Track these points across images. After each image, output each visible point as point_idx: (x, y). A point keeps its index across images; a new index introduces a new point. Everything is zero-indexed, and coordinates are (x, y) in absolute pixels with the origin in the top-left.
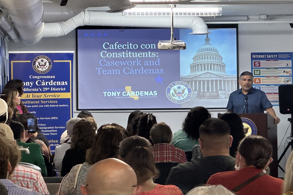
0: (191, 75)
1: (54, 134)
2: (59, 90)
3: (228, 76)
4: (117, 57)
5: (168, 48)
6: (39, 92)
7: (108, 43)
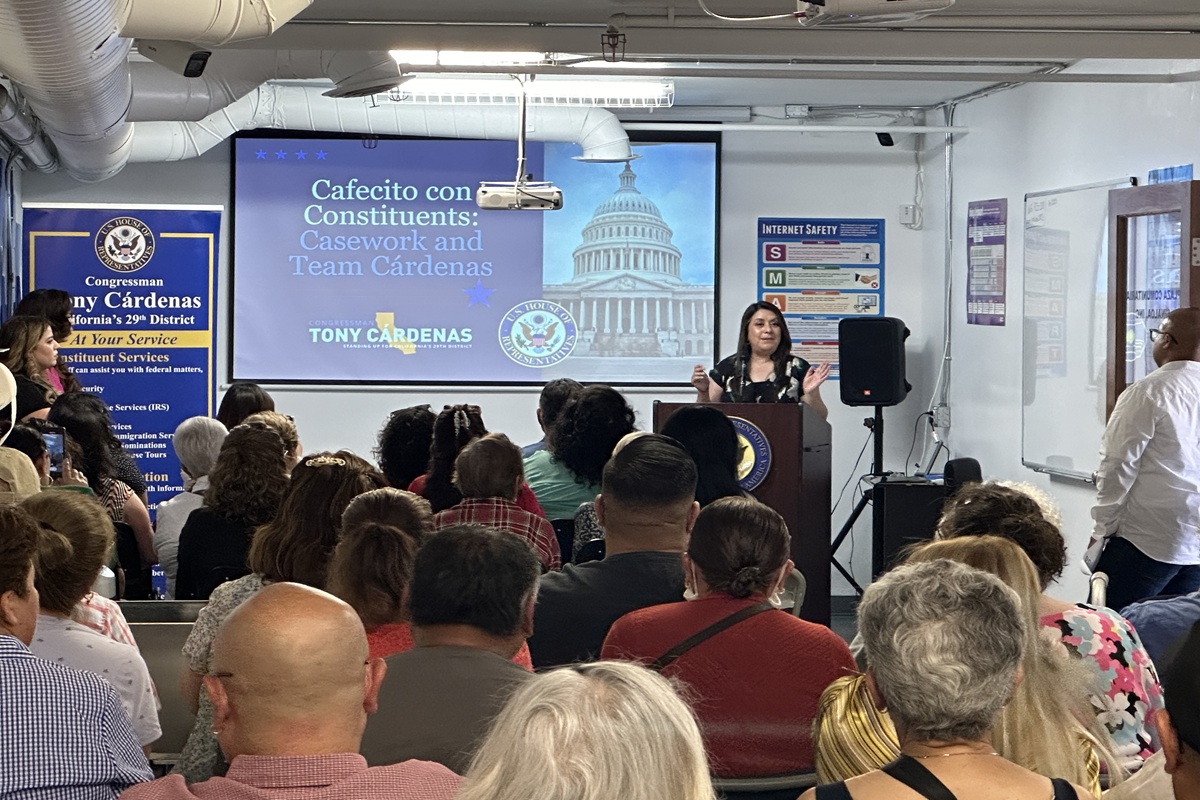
0: (574, 282)
1: (157, 456)
2: (176, 322)
3: (688, 285)
4: (352, 223)
5: (507, 206)
6: (114, 327)
7: (328, 183)
